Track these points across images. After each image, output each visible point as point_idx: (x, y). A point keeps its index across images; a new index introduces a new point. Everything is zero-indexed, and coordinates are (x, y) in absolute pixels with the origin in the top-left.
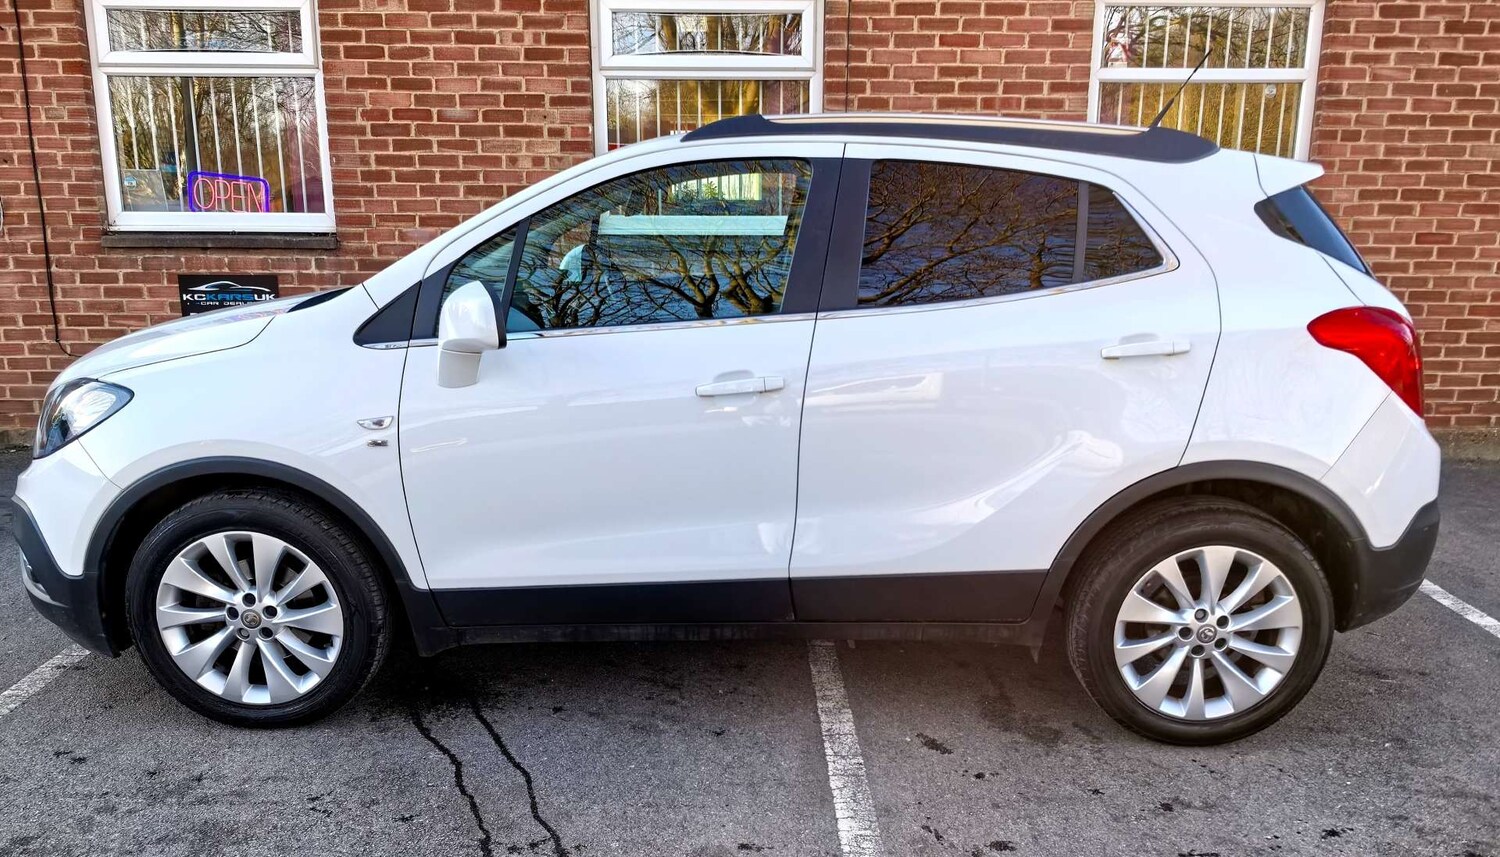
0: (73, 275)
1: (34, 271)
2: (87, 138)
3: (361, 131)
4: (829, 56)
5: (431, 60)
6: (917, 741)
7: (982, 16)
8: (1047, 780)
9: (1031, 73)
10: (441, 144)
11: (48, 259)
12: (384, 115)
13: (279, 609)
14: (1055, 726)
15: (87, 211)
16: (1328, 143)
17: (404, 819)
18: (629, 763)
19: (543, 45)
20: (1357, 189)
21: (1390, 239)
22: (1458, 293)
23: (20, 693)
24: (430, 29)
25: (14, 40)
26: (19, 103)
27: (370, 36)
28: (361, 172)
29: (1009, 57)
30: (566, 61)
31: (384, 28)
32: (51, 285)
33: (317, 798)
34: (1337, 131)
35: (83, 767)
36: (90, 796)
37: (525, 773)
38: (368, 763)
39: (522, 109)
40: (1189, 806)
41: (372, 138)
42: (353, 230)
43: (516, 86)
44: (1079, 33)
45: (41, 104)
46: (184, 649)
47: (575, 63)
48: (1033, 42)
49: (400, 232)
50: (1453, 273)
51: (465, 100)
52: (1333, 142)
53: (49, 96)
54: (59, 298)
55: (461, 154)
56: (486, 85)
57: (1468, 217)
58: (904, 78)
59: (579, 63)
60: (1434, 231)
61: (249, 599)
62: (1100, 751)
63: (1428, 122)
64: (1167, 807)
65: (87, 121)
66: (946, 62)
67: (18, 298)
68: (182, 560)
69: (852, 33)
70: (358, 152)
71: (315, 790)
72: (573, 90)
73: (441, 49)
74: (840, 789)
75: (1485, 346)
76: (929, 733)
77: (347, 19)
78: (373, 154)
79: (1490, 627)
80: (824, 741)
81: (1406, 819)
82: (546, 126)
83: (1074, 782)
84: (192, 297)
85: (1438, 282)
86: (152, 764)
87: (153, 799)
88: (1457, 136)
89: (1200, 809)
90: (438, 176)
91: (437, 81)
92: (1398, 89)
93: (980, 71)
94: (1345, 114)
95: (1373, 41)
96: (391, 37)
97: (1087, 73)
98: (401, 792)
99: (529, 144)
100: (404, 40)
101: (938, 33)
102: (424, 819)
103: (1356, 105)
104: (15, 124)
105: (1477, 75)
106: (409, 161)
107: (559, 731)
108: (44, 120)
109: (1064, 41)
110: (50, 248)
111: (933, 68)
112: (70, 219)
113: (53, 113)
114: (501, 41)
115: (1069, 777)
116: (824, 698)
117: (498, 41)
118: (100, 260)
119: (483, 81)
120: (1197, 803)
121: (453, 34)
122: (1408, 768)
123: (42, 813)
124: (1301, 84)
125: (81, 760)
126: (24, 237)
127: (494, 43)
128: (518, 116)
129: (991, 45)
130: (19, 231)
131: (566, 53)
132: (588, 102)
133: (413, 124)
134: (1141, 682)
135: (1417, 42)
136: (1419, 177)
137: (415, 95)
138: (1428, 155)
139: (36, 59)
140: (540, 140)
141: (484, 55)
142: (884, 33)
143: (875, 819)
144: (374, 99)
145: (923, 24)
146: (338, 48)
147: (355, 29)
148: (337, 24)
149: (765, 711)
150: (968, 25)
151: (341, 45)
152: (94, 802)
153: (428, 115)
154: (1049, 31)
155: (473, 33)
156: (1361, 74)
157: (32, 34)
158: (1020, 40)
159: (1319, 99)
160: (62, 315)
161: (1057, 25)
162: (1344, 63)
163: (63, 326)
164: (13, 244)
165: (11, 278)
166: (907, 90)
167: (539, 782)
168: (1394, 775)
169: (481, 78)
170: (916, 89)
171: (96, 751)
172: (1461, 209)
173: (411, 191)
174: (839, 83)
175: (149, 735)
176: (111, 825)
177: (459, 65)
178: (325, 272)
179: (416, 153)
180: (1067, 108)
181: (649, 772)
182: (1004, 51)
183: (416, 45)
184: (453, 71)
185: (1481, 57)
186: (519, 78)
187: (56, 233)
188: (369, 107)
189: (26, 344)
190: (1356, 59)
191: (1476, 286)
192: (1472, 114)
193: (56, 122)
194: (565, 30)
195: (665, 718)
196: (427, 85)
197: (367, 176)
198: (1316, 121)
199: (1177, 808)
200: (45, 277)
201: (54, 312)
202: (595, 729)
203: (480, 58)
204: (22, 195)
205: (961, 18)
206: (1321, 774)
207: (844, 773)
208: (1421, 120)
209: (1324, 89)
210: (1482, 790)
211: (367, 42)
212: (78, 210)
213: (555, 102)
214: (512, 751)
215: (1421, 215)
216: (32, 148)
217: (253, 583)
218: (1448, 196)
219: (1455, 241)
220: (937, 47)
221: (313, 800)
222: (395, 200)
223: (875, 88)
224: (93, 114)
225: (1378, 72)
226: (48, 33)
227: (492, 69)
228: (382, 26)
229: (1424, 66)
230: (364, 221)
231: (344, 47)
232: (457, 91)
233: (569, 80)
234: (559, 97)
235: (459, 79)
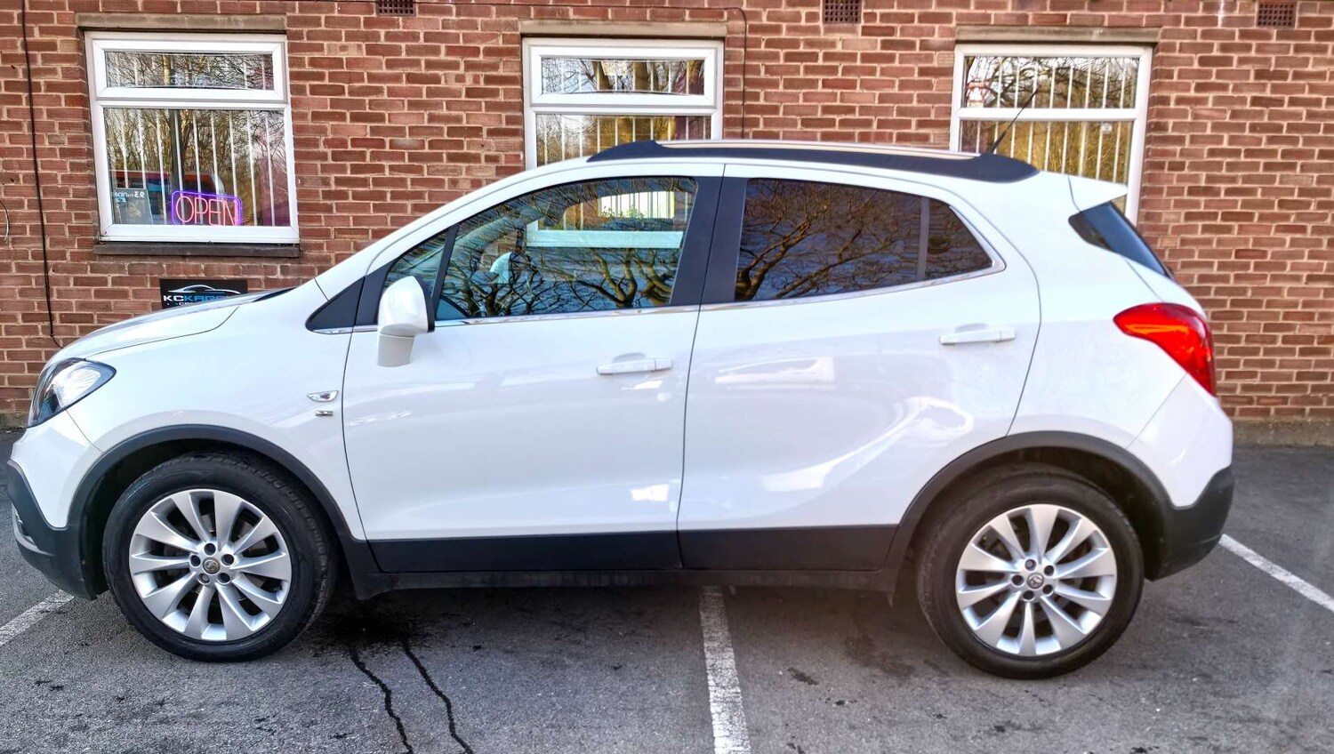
0: (68, 278)
1: (33, 275)
2: (84, 161)
3: (323, 156)
4: (727, 96)
5: (385, 97)
6: (788, 674)
7: (858, 63)
8: (897, 707)
9: (901, 112)
10: (392, 168)
11: (46, 264)
12: (343, 143)
13: (236, 558)
14: (908, 662)
15: (82, 223)
16: (1157, 172)
17: (338, 737)
18: (537, 692)
19: (482, 85)
20: (1183, 212)
21: (1213, 254)
22: (1274, 300)
23: (7, 632)
24: (384, 70)
25: (24, 77)
26: (26, 130)
27: (332, 77)
28: (323, 191)
29: (882, 98)
30: (501, 98)
31: (345, 70)
32: (48, 287)
33: (263, 719)
34: (1164, 163)
35: (60, 694)
36: (65, 717)
37: (446, 700)
38: (310, 691)
39: (463, 139)
40: (1019, 728)
41: (333, 162)
42: (314, 241)
43: (458, 119)
44: (941, 78)
45: (45, 131)
46: (153, 592)
47: (509, 100)
48: (903, 85)
49: (355, 243)
50: (1268, 283)
51: (414, 131)
52: (1161, 172)
53: (53, 124)
54: (54, 298)
55: (409, 176)
56: (432, 118)
57: (1280, 235)
58: (793, 114)
59: (513, 100)
60: (1250, 247)
61: (210, 549)
62: (946, 683)
63: (1242, 154)
64: (1000, 729)
65: (85, 147)
66: (828, 101)
67: (18, 298)
68: (153, 514)
69: (748, 76)
70: (320, 175)
71: (262, 713)
72: (507, 123)
73: (393, 88)
74: (719, 714)
75: (1298, 347)
76: (798, 668)
77: (313, 62)
78: (332, 177)
79: (1294, 584)
80: (707, 674)
81: (1205, 739)
82: (483, 153)
83: (921, 708)
84: (172, 298)
85: (1256, 291)
86: (120, 691)
87: (121, 720)
88: (1268, 167)
89: (1029, 730)
90: (389, 196)
91: (389, 114)
92: (1216, 127)
93: (857, 109)
94: (1170, 148)
95: (1193, 86)
96: (351, 78)
97: (948, 112)
98: (337, 715)
99: (468, 169)
100: (363, 80)
101: (821, 77)
102: (357, 737)
103: (1180, 140)
104: (22, 148)
105: (1284, 115)
106: (364, 182)
107: (477, 665)
108: (47, 145)
109: (929, 85)
110: (48, 255)
111: (817, 106)
112: (67, 230)
113: (55, 139)
114: (446, 81)
115: (917, 704)
116: (711, 639)
117: (443, 82)
118: (92, 266)
119: (429, 115)
120: (1027, 726)
121: (404, 76)
122: (1211, 698)
123: (23, 730)
124: (1133, 122)
125: (59, 688)
126: (28, 246)
127: (439, 83)
128: (459, 144)
129: (867, 88)
130: (22, 241)
131: (501, 93)
132: (520, 133)
133: (368, 152)
134: (980, 623)
135: (1231, 87)
136: (1236, 201)
137: (371, 127)
138: (1244, 182)
139: (42, 93)
140: (478, 165)
141: (430, 93)
142: (775, 77)
143: (747, 737)
144: (335, 130)
145: (807, 69)
146: (305, 86)
147: (320, 70)
148: (304, 66)
149: (658, 649)
150: (846, 70)
151: (308, 84)
152: (69, 722)
153: (381, 144)
154: (916, 77)
155: (422, 74)
156: (1184, 114)
157: (40, 72)
158: (891, 84)
159: (1148, 135)
160: (57, 313)
161: (923, 72)
162: (1169, 104)
163: (57, 323)
164: (16, 252)
165: (13, 281)
166: (795, 125)
167: (458, 707)
168: (1198, 704)
169: (427, 112)
170: (803, 124)
171: (72, 680)
172: (1273, 229)
173: (365, 208)
174: (736, 118)
175: (120, 668)
176: (84, 741)
177: (409, 101)
178: (289, 277)
179: (370, 176)
180: (932, 141)
181: (554, 699)
182: (877, 93)
183: (372, 85)
184: (404, 106)
185: (1286, 100)
186: (461, 113)
187: (54, 242)
188: (330, 136)
189: (24, 338)
190: (1179, 101)
191: (1289, 295)
192: (1280, 148)
193: (57, 147)
194: (501, 72)
195: (571, 655)
196: (381, 118)
197: (327, 195)
198: (1146, 153)
199: (1009, 730)
200: (43, 280)
201: (50, 310)
202: (508, 664)
203: (427, 96)
204: (26, 210)
205: (841, 65)
206: (1136, 702)
207: (724, 700)
208: (1237, 153)
209: (1153, 126)
210: (1273, 716)
211: (330, 81)
212: (74, 223)
213: (492, 133)
214: (436, 682)
215: (1239, 233)
216: (36, 169)
217: (214, 534)
218: (1262, 217)
219: (1269, 256)
220: (820, 89)
221: (260, 721)
222: (351, 215)
223: (767, 123)
224: (90, 141)
225: (1199, 112)
226: (53, 71)
227: (438, 105)
228: (343, 68)
229: (1237, 107)
230: (325, 234)
231: (310, 85)
232: (407, 123)
233: (504, 115)
234: (494, 129)
235: (409, 114)
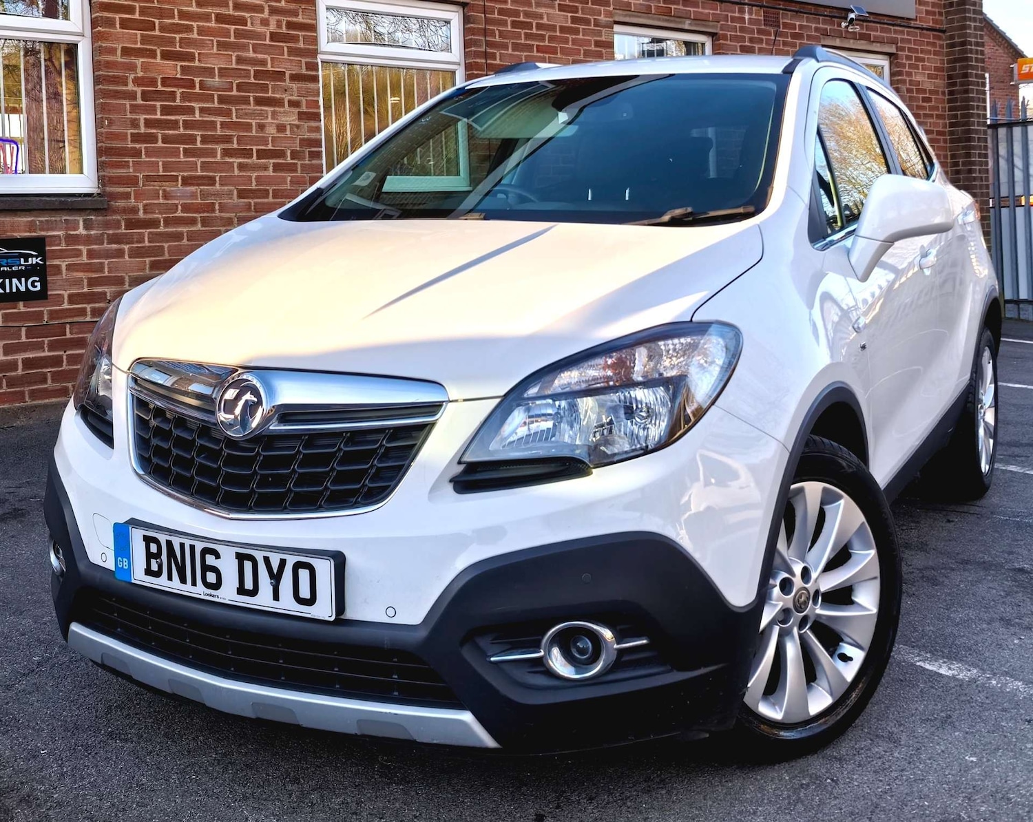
3: (132, 96)
4: (473, 55)
5: (195, 36)
7: (558, 33)
10: (202, 110)
12: (153, 82)
19: (284, 30)
24: (194, 8)
27: (144, 12)
28: (131, 133)
30: (301, 45)
31: (156, 5)
39: (268, 83)
41: (142, 102)
42: (121, 190)
43: (263, 63)
44: (608, 49)
47: (306, 47)
49: (164, 191)
51: (223, 72)
55: (219, 119)
56: (240, 60)
59: (311, 47)
69: (488, 39)
70: (129, 116)
72: (306, 69)
73: (203, 27)
78: (142, 117)
82: (287, 98)
90: (199, 139)
91: (199, 54)
96: (161, 14)
99: (274, 113)
100: (173, 17)
101: (535, 43)
106: (175, 125)
114: (252, 24)
117: (249, 24)
119: (237, 56)
121: (213, 15)
127: (246, 26)
128: (264, 88)
129: (564, 54)
131: (301, 39)
132: (315, 79)
133: (179, 91)
137: (181, 66)
140: (282, 109)
141: (238, 34)
142: (505, 41)
144: (145, 67)
145: (526, 36)
146: (115, 18)
147: (130, 3)
150: (551, 39)
151: (117, 16)
153: (191, 84)
154: (593, 47)
155: (230, 15)
158: (579, 52)
161: (597, 44)
169: (236, 54)
173: (175, 153)
177: (218, 41)
178: (92, 232)
179: (181, 118)
182: (570, 58)
183: (183, 22)
184: (213, 46)
186: (266, 56)
188: (140, 74)
194: (300, 19)
196: (191, 58)
197: (137, 138)
203: (235, 37)
205: (547, 34)
211: (140, 16)
213: (294, 78)
220: (535, 53)
222: (160, 161)
227: (244, 47)
228: (153, 2)
230: (132, 181)
231: (120, 18)
232: (216, 64)
233: (303, 61)
234: (296, 74)
235: (218, 54)
